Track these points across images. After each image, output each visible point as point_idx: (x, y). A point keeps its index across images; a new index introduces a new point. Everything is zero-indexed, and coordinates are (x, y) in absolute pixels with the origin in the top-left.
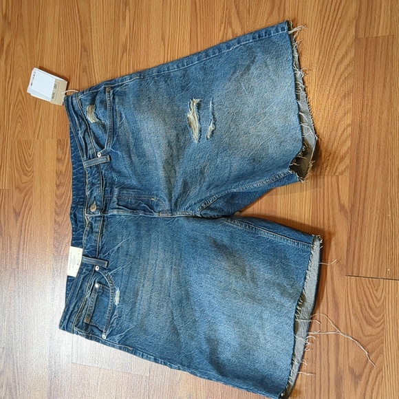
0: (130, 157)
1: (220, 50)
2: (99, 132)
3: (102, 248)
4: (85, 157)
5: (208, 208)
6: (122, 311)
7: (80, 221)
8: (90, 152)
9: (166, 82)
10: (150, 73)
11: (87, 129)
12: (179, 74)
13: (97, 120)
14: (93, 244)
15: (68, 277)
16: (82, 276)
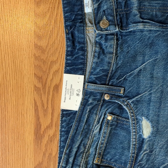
3: (115, 72)
6: (153, 145)
7: (79, 43)
14: (106, 68)
15: (63, 111)
16: (88, 108)
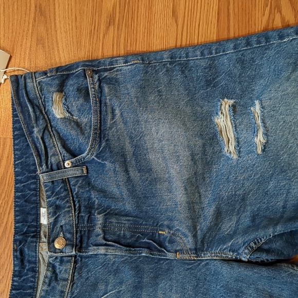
0: (127, 171)
1: (267, 39)
2: (70, 133)
4: (44, 166)
5: (260, 249)
7: (29, 262)
8: (53, 160)
9: (183, 72)
10: (158, 57)
11: (47, 125)
12: (203, 63)
13: (68, 115)
